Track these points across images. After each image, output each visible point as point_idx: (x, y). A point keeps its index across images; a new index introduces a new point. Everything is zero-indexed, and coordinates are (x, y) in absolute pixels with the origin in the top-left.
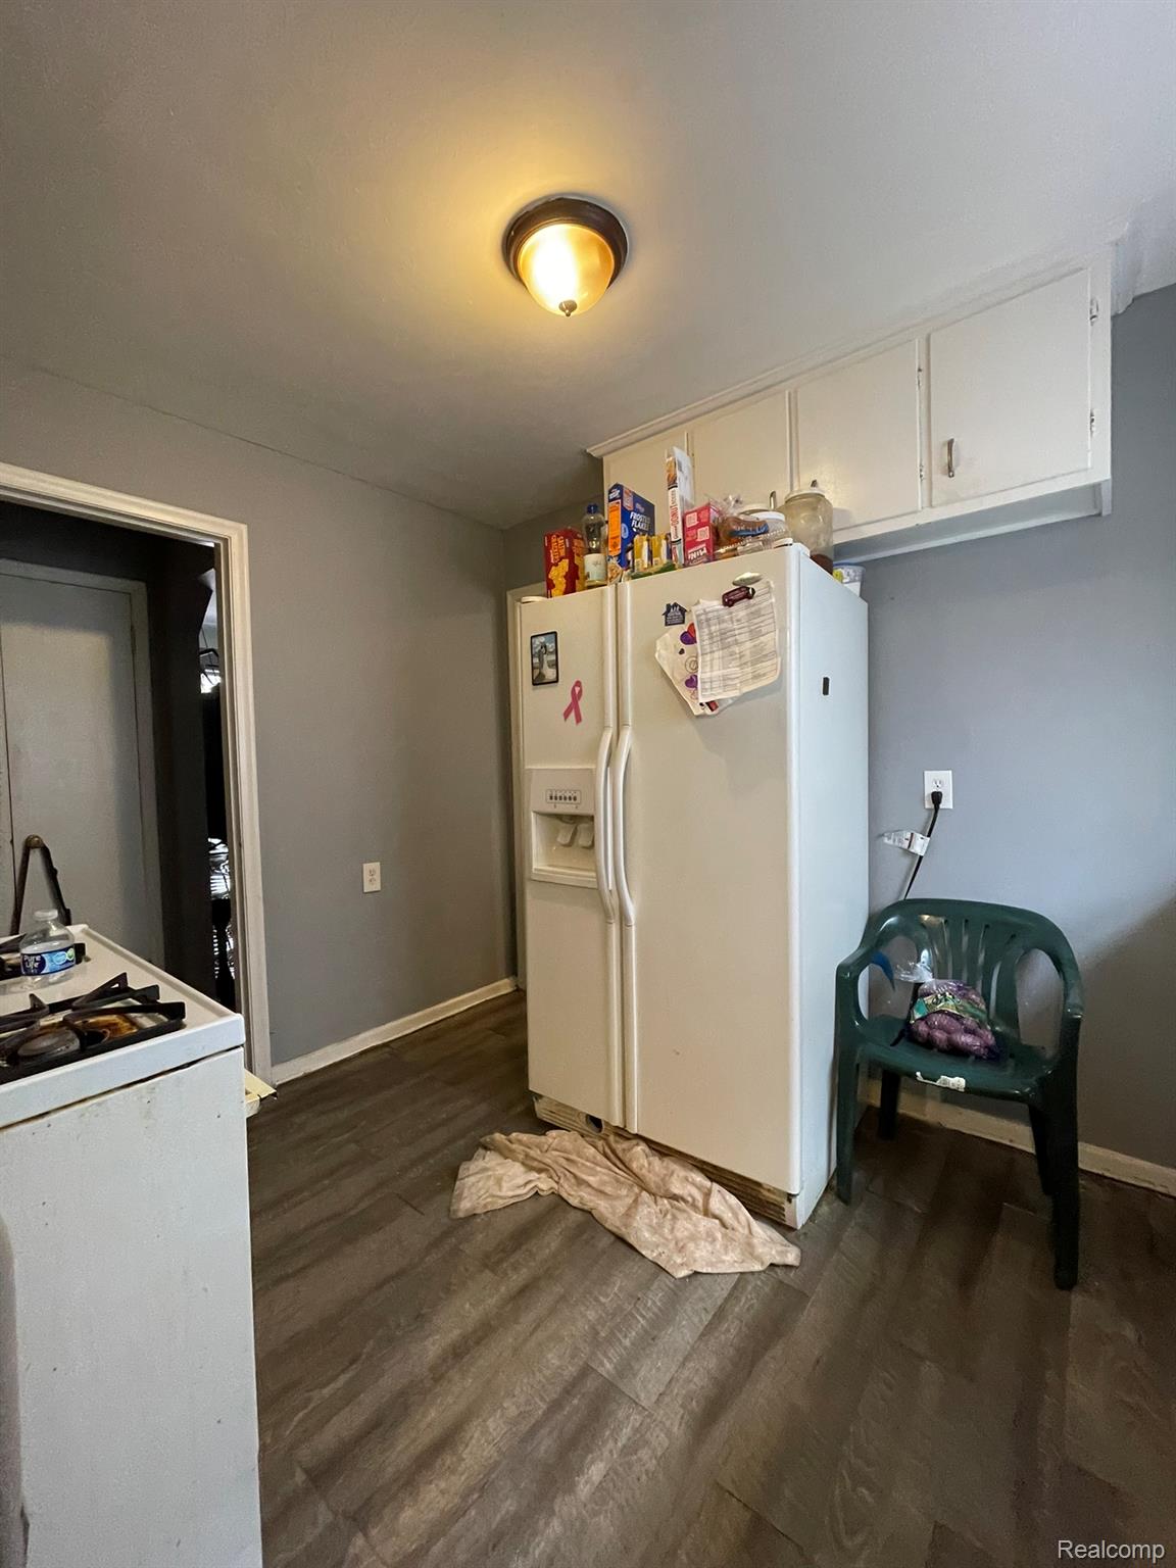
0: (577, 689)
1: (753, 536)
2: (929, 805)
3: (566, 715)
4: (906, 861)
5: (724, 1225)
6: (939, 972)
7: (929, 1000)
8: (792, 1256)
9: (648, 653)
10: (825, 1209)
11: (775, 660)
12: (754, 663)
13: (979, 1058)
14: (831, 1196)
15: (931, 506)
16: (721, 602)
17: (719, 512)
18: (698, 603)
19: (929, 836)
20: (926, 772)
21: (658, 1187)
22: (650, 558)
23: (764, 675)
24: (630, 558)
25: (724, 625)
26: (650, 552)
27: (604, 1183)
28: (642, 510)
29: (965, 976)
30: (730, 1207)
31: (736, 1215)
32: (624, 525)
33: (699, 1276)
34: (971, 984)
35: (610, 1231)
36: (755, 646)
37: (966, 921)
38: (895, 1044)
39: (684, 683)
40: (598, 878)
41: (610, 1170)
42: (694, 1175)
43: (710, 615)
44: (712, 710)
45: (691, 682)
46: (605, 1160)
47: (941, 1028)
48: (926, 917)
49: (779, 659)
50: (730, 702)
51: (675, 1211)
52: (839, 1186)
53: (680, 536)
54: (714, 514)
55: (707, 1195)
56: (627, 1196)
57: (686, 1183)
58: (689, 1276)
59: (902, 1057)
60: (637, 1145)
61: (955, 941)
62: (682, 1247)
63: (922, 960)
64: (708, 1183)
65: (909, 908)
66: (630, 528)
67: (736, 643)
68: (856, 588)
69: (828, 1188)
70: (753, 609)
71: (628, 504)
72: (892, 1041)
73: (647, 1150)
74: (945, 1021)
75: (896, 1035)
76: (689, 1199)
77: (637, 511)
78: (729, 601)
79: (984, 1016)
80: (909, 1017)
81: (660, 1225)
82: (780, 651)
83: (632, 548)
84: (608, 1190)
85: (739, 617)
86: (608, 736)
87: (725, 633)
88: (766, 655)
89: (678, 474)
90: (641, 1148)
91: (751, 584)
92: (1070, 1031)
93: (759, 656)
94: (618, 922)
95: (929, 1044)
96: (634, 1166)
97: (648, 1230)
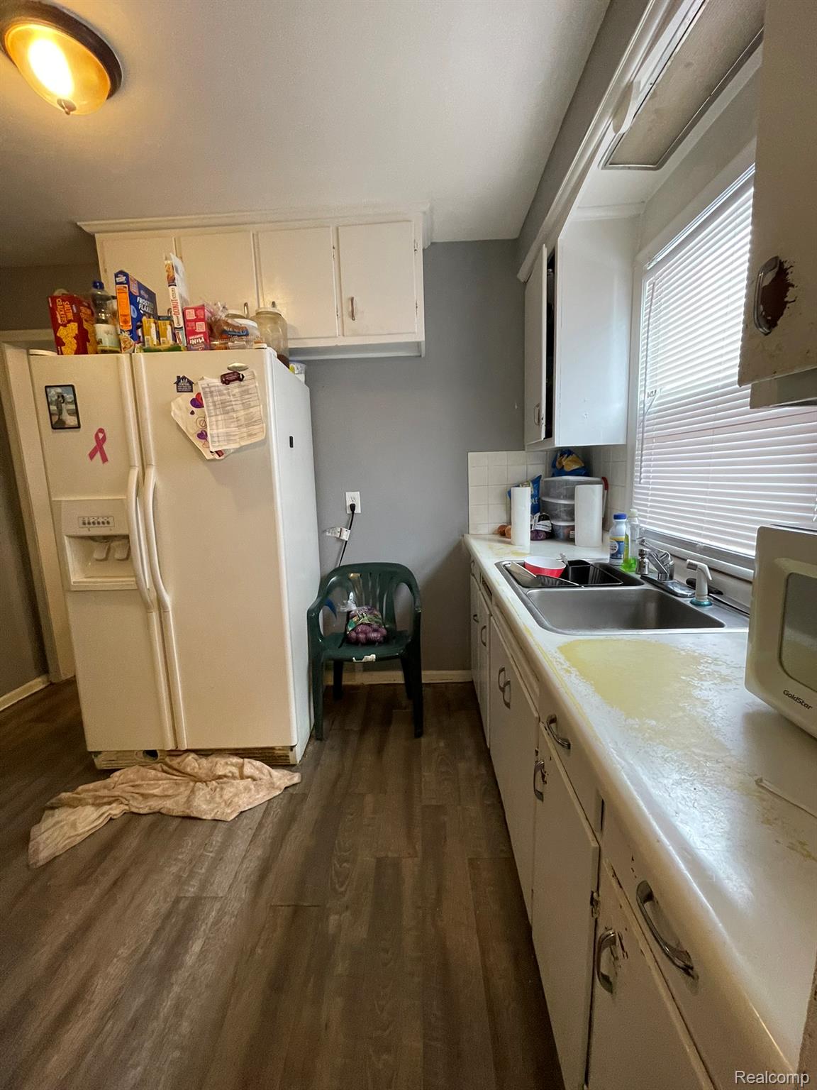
0: (101, 436)
1: (238, 336)
2: (349, 511)
3: (92, 456)
4: (338, 546)
5: (254, 779)
6: (358, 604)
7: (355, 619)
8: (296, 778)
9: (164, 412)
10: (310, 747)
11: (261, 425)
12: (248, 425)
13: (380, 643)
14: (313, 740)
15: (343, 335)
16: (220, 381)
17: (211, 312)
18: (202, 379)
19: (350, 529)
20: (347, 493)
21: (207, 775)
22: (158, 337)
23: (255, 434)
24: (140, 334)
25: (223, 397)
26: (158, 333)
27: (167, 789)
28: (146, 296)
29: (371, 603)
30: (257, 768)
31: (261, 772)
32: (132, 306)
33: (244, 814)
34: (374, 606)
35: (177, 817)
36: (247, 414)
37: (370, 574)
38: (340, 646)
39: (196, 435)
40: (138, 583)
41: (171, 779)
42: (231, 759)
43: (213, 389)
44: (220, 456)
45: (203, 436)
46: (164, 774)
47: (363, 632)
48: (352, 575)
49: (264, 425)
50: (232, 451)
51: (220, 785)
52: (317, 734)
53: (182, 324)
54: (208, 314)
55: (241, 767)
56: (185, 790)
57: (225, 766)
58: (237, 816)
59: (344, 652)
60: (188, 756)
61: (365, 584)
62: (230, 803)
63: (350, 598)
64: (241, 760)
65: (342, 571)
66: (138, 310)
67: (233, 411)
68: (302, 377)
69: (311, 736)
70: (244, 389)
71: (135, 290)
72: (339, 645)
73: (196, 756)
74: (364, 628)
75: (340, 641)
76: (230, 775)
77: (143, 298)
78: (226, 380)
79: (381, 621)
80: (346, 631)
81: (213, 798)
82: (263, 420)
83: (141, 327)
84: (170, 792)
85: (234, 392)
86: (134, 475)
87: (225, 403)
88: (255, 421)
89: (176, 276)
90: (192, 756)
91: (242, 370)
92: (417, 618)
93: (250, 422)
94: (158, 612)
95: (356, 642)
96: (188, 770)
97: (204, 804)
